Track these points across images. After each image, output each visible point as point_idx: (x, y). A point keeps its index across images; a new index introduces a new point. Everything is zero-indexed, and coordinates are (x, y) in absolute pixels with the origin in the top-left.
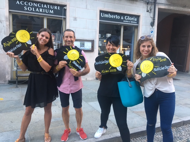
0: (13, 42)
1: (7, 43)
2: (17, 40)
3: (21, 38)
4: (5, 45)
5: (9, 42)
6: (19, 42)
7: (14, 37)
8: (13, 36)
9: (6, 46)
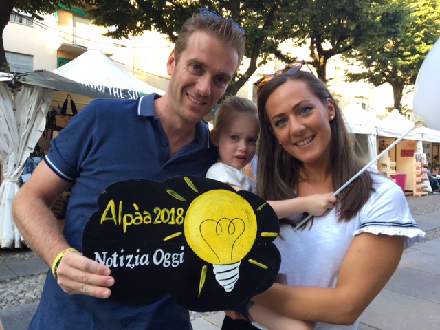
0: (156, 222)
1: (128, 209)
2: (180, 228)
3: (209, 228)
4: (109, 214)
5: (141, 211)
6: (182, 240)
7: (177, 204)
8: (179, 197)
9: (109, 223)
